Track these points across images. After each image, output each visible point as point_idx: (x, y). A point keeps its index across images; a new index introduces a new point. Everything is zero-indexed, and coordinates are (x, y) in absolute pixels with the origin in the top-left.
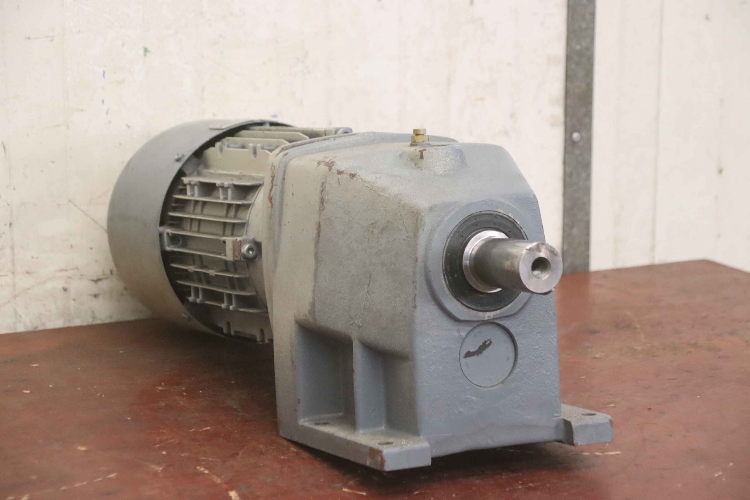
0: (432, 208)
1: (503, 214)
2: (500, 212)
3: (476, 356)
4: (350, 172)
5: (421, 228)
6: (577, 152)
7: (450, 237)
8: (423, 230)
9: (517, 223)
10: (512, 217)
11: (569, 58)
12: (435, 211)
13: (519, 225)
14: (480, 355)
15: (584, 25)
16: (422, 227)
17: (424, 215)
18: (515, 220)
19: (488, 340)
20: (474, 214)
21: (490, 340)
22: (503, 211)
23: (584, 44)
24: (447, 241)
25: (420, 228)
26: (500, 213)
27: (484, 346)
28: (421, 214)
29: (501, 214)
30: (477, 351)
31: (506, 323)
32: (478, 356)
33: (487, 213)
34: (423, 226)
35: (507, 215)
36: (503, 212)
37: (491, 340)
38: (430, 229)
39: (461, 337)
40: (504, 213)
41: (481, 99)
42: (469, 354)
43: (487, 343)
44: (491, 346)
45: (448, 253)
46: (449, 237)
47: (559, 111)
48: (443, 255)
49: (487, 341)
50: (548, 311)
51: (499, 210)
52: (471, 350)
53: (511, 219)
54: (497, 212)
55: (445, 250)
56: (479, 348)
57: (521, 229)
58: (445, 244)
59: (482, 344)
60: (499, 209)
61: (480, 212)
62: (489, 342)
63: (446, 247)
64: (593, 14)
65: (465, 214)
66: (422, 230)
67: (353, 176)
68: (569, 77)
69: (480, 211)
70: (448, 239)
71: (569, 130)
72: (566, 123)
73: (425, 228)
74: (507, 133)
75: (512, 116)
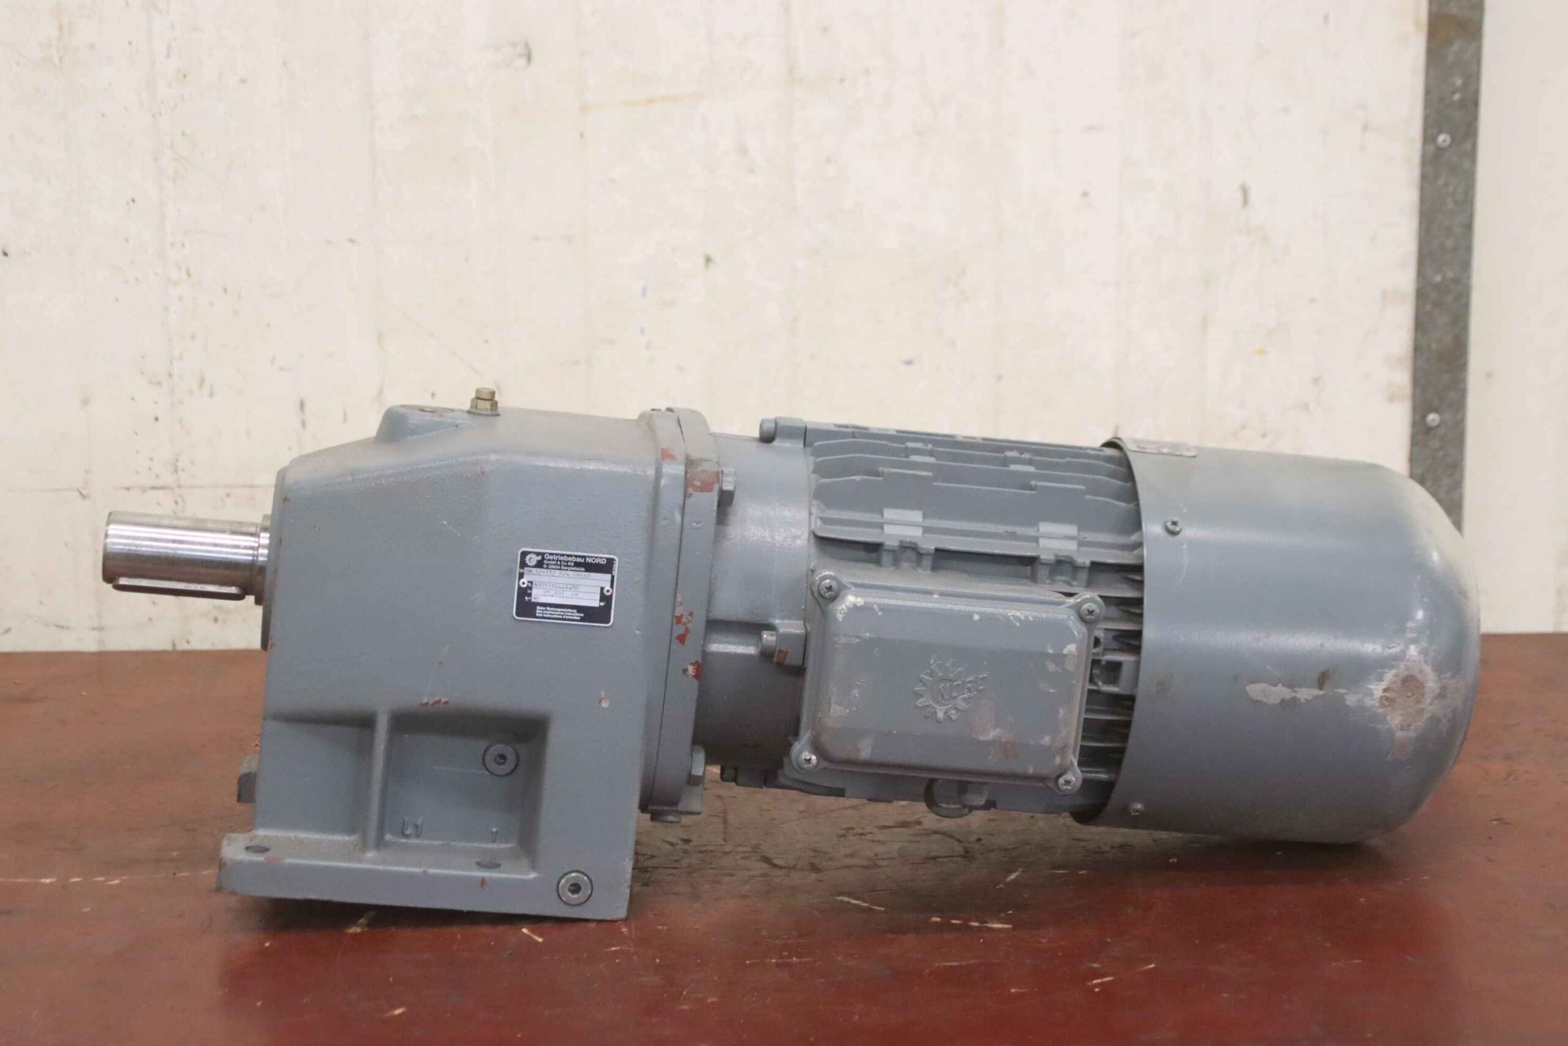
6: (1435, 444)
11: (1421, 294)
15: (1450, 243)
23: (1450, 274)
41: (1262, 352)
47: (1402, 378)
64: (1468, 227)
68: (1421, 324)
71: (1420, 409)
72: (1414, 396)
74: (1306, 407)
75: (1316, 381)
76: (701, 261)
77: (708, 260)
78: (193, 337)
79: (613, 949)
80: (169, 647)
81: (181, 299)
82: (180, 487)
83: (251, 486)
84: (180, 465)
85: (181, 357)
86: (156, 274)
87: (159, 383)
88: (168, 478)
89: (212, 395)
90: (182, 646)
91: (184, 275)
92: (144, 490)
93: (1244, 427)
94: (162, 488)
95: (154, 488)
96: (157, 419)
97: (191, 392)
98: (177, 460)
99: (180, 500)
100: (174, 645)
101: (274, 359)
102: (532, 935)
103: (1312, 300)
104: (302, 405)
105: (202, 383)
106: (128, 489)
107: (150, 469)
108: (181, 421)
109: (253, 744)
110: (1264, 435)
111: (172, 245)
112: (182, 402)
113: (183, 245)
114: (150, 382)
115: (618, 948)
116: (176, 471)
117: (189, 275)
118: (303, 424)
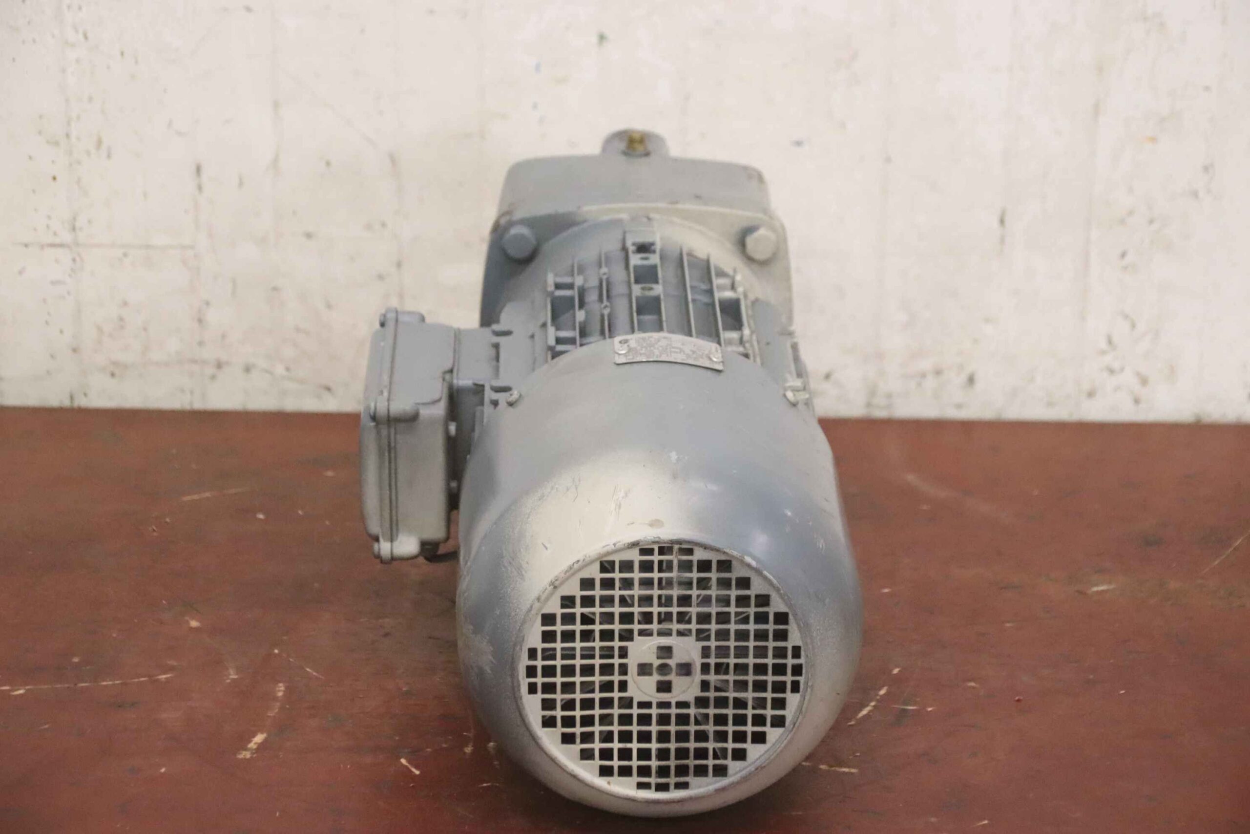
41: (1153, 139)
74: (1195, 194)
75: (1206, 169)
76: (594, 39)
77: (602, 38)
78: (90, 99)
79: (485, 785)
80: (67, 403)
81: (78, 61)
82: (77, 244)
83: (148, 247)
84: (78, 224)
85: (78, 118)
86: (53, 36)
87: (57, 144)
88: (66, 237)
89: (109, 156)
90: (83, 402)
91: (81, 37)
92: (42, 247)
93: (1131, 213)
94: (61, 245)
95: (52, 245)
96: (54, 178)
97: (88, 153)
98: (75, 219)
99: (78, 259)
100: (72, 398)
101: (170, 124)
102: (409, 766)
103: (1207, 89)
104: (198, 169)
105: (99, 143)
106: (26, 246)
107: (48, 226)
108: (79, 181)
109: (150, 529)
110: (1151, 222)
111: (69, 7)
112: (79, 163)
113: (80, 8)
114: (48, 142)
115: (489, 784)
116: (74, 229)
117: (86, 37)
118: (200, 188)
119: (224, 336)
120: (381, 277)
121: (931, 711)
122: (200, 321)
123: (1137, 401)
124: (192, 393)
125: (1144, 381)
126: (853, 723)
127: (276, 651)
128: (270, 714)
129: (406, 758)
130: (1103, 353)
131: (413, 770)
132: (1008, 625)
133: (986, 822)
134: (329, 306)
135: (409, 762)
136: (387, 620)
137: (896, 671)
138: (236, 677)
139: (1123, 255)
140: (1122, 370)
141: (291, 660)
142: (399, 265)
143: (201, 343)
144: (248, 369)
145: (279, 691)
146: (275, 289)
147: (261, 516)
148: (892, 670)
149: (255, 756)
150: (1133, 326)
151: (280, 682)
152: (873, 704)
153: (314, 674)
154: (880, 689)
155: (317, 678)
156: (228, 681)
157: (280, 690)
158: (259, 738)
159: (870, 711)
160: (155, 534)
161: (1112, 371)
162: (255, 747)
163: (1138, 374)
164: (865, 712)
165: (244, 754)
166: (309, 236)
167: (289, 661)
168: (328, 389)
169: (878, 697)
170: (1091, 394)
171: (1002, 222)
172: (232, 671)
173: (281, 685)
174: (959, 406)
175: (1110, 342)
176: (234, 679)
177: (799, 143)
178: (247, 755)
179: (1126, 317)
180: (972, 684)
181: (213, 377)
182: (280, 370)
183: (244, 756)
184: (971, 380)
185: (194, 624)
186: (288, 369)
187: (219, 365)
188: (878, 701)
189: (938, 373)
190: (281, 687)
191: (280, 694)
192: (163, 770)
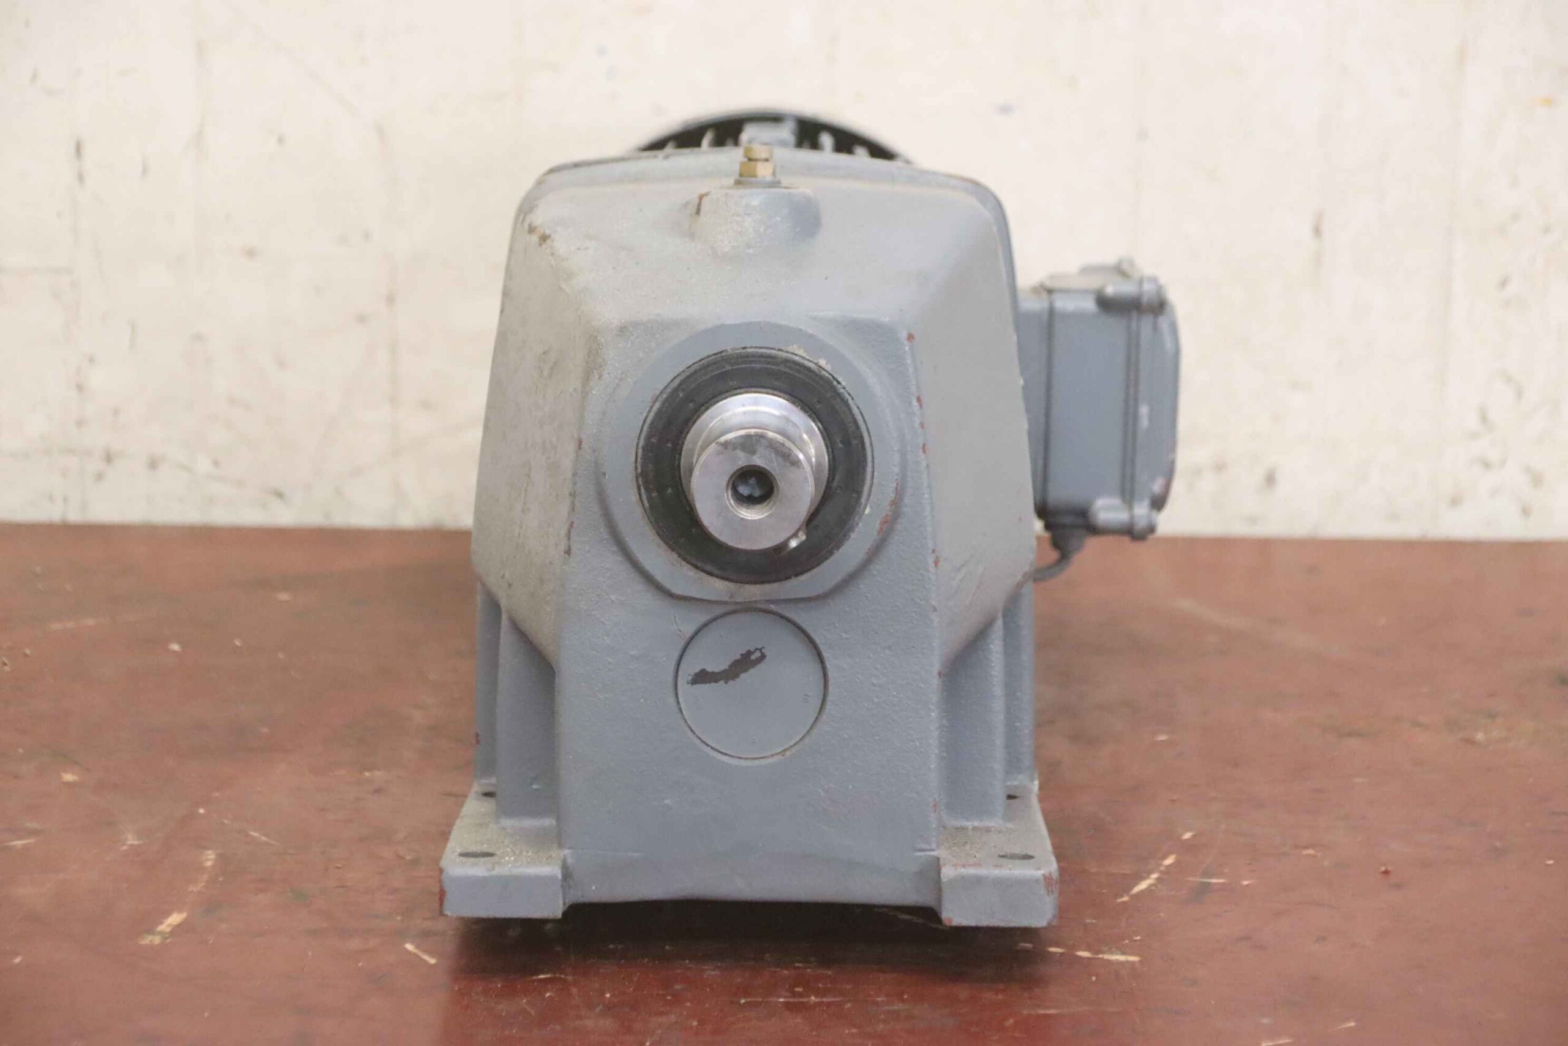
0: (626, 327)
1: (803, 358)
2: (796, 353)
3: (722, 683)
4: (544, 230)
5: (595, 371)
7: (660, 399)
8: (600, 377)
9: (839, 383)
10: (828, 368)
12: (633, 335)
13: (844, 388)
14: (731, 683)
16: (596, 369)
17: (603, 341)
18: (835, 376)
19: (757, 649)
20: (726, 350)
21: (760, 650)
22: (805, 352)
24: (651, 407)
25: (593, 372)
26: (796, 355)
27: (745, 662)
28: (598, 338)
29: (797, 358)
30: (725, 671)
31: (800, 617)
32: (726, 683)
33: (762, 353)
34: (601, 366)
35: (816, 361)
36: (804, 355)
37: (763, 650)
38: (619, 376)
39: (679, 633)
40: (807, 357)
42: (702, 677)
43: (753, 657)
44: (762, 666)
45: (653, 436)
46: (657, 398)
48: (639, 439)
49: (753, 653)
50: (918, 601)
51: (793, 348)
52: (710, 669)
53: (824, 373)
54: (787, 352)
55: (645, 428)
56: (731, 666)
57: (850, 398)
58: (645, 415)
59: (738, 657)
60: (795, 346)
61: (744, 348)
62: (758, 654)
63: (649, 421)
65: (706, 350)
66: (597, 377)
67: (544, 238)
69: (743, 346)
70: (654, 402)
73: (605, 376)
79: (542, 976)
93: (1515, 217)
101: (34, 77)
102: (420, 953)
104: (78, 149)
110: (1547, 230)
118: (81, 177)
119: (116, 413)
120: (362, 319)
121: (1248, 885)
122: (80, 388)
123: (1526, 512)
124: (65, 500)
125: (1537, 480)
126: (1125, 899)
127: (202, 811)
128: (192, 888)
129: (412, 943)
130: (1474, 436)
131: (426, 957)
132: (1357, 780)
133: (1352, 1024)
134: (282, 364)
135: (417, 947)
136: (377, 773)
137: (1187, 836)
138: (136, 843)
139: (1504, 283)
140: (1503, 463)
141: (226, 821)
142: (391, 300)
143: (80, 423)
144: (153, 464)
145: (208, 860)
146: (198, 338)
147: (175, 647)
148: (1182, 835)
149: (168, 941)
150: (1519, 393)
151: (208, 849)
152: (1155, 876)
153: (264, 838)
154: (1164, 857)
155: (267, 844)
156: (125, 848)
157: (209, 858)
158: (175, 919)
159: (1151, 885)
160: (7, 669)
161: (1487, 465)
162: (168, 930)
163: (1528, 470)
164: (1143, 885)
165: (150, 939)
166: (251, 253)
167: (223, 823)
168: (280, 495)
169: (1162, 868)
170: (1455, 502)
171: (1317, 231)
172: (130, 836)
173: (210, 852)
174: (1253, 520)
175: (1484, 419)
176: (133, 845)
177: (1005, 110)
178: (157, 940)
179: (1509, 380)
180: (1310, 851)
181: (99, 477)
182: (203, 465)
183: (151, 941)
184: (1270, 479)
185: (69, 777)
186: (216, 463)
187: (109, 458)
188: (1161, 872)
189: (1220, 467)
190: (210, 855)
191: (209, 864)
192: (17, 960)
